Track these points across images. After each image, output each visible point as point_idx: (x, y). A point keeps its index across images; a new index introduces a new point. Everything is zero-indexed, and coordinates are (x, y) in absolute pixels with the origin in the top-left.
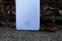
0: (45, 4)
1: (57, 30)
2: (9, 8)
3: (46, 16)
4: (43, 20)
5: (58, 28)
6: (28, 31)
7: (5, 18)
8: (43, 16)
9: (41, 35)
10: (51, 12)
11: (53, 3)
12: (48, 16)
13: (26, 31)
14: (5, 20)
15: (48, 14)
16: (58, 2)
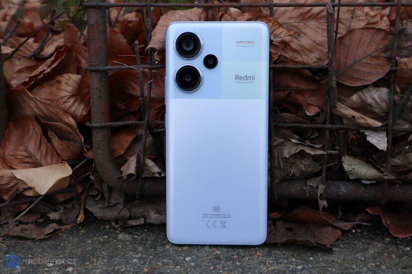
0: (287, 132)
1: (338, 240)
2: (126, 145)
3: (289, 179)
4: (276, 198)
5: (339, 232)
6: (217, 246)
7: (110, 189)
8: (277, 181)
9: (275, 267)
10: (309, 166)
11: (320, 130)
12: (298, 179)
13: (210, 246)
14: (110, 197)
15: (297, 175)
16: (341, 126)
